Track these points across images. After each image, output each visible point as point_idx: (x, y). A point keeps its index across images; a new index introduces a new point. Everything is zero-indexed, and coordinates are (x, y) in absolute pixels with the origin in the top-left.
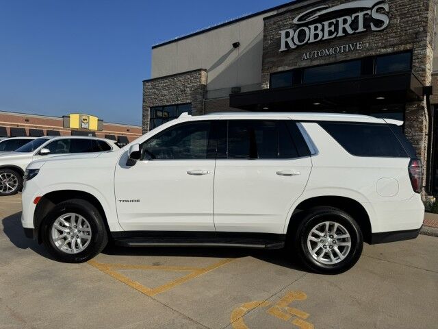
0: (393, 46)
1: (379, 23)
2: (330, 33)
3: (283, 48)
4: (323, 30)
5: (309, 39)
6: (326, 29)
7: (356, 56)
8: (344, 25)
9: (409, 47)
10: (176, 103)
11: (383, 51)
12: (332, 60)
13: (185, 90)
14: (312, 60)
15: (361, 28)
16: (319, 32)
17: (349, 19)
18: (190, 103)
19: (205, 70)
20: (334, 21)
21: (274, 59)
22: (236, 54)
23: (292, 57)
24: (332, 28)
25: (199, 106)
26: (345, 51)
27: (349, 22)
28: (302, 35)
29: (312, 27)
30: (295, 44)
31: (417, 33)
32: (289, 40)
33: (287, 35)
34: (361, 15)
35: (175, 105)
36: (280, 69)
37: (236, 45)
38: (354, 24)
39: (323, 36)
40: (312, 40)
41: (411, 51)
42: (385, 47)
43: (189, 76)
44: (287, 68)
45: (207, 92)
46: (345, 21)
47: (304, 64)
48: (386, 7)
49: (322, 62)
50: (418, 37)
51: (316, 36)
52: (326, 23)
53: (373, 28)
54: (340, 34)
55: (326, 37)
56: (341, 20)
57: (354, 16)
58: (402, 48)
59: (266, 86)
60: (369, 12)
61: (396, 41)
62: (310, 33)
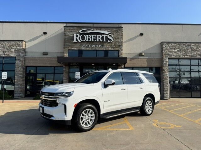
0: (114, 48)
1: (110, 40)
2: (94, 40)
3: (75, 41)
4: (91, 38)
5: (86, 40)
6: (93, 38)
7: (103, 49)
8: (99, 38)
9: (118, 49)
10: (3, 56)
11: (111, 49)
12: (94, 49)
13: (10, 50)
14: (86, 48)
15: (105, 41)
16: (90, 38)
17: (101, 36)
18: (15, 57)
19: (25, 41)
20: (95, 35)
21: (70, 44)
22: (44, 37)
23: (78, 45)
24: (95, 38)
25: (22, 59)
26: (99, 47)
27: (101, 37)
28: (83, 38)
29: (87, 36)
30: (80, 40)
31: (120, 45)
32: (78, 38)
33: (77, 36)
34: (105, 36)
35: (2, 57)
36: (73, 49)
37: (45, 33)
38: (102, 38)
39: (92, 40)
40: (87, 40)
41: (118, 51)
42: (111, 48)
43: (14, 43)
44: (76, 49)
45: (26, 52)
46: (99, 37)
47: (83, 49)
48: (112, 35)
49: (91, 49)
50: (120, 46)
51: (89, 39)
52: (93, 36)
53: (109, 41)
54: (98, 41)
55: (93, 41)
56: (98, 36)
57: (102, 35)
58: (116, 49)
59: (66, 55)
60: (107, 36)
61: (114, 47)
62: (86, 37)
